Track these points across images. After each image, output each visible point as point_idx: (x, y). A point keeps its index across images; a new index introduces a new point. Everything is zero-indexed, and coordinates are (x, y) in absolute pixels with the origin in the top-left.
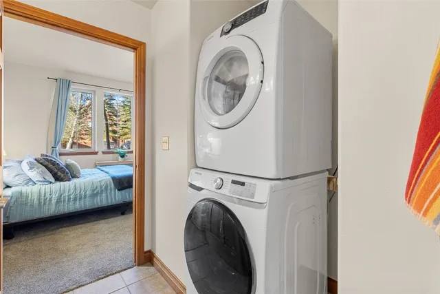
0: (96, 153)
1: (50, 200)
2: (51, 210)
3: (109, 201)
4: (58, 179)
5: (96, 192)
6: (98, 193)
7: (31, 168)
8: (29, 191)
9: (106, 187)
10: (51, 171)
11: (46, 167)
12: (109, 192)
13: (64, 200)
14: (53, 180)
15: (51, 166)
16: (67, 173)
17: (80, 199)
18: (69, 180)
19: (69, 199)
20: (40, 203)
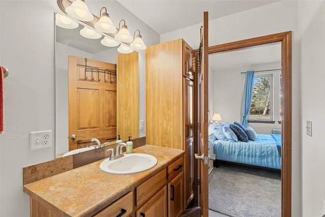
0: (273, 122)
1: (235, 152)
2: (235, 159)
3: (274, 165)
4: (240, 139)
5: (263, 155)
6: (265, 156)
7: (226, 131)
8: (224, 144)
9: (272, 153)
10: (236, 134)
11: (234, 131)
12: (274, 157)
13: (242, 155)
14: (237, 140)
15: (236, 130)
16: (246, 137)
17: (252, 157)
18: (247, 141)
19: (245, 155)
20: (229, 152)
